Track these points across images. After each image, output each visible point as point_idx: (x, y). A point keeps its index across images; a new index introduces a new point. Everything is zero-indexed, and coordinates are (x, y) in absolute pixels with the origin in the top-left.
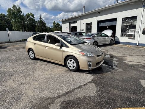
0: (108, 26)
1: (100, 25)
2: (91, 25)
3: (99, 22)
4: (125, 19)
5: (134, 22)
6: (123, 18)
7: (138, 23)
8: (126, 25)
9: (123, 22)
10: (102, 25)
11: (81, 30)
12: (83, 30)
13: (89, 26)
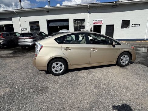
0: (60, 26)
1: (50, 25)
2: (39, 24)
3: (49, 22)
4: (75, 21)
5: (83, 23)
6: (74, 20)
7: (86, 24)
8: (76, 25)
9: (74, 24)
10: (52, 24)
11: (23, 30)
12: (26, 29)
13: (35, 25)
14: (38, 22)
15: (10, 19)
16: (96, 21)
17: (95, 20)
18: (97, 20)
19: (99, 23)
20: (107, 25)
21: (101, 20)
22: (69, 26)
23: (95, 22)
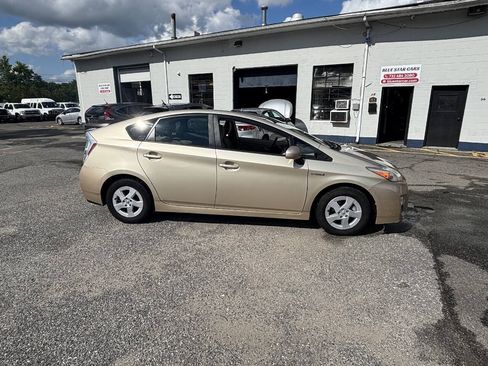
0: (270, 89)
1: (242, 85)
2: (212, 81)
3: (239, 74)
4: (319, 71)
5: (344, 79)
6: (315, 67)
7: (355, 82)
8: (323, 86)
9: (315, 80)
10: (247, 83)
11: (172, 97)
12: (179, 96)
13: (202, 85)
14: (208, 77)
15: (145, 67)
16: (393, 72)
17: (390, 67)
18: (397, 67)
19: (404, 77)
20: (435, 88)
21: (413, 66)
22: (295, 87)
23: (388, 76)
